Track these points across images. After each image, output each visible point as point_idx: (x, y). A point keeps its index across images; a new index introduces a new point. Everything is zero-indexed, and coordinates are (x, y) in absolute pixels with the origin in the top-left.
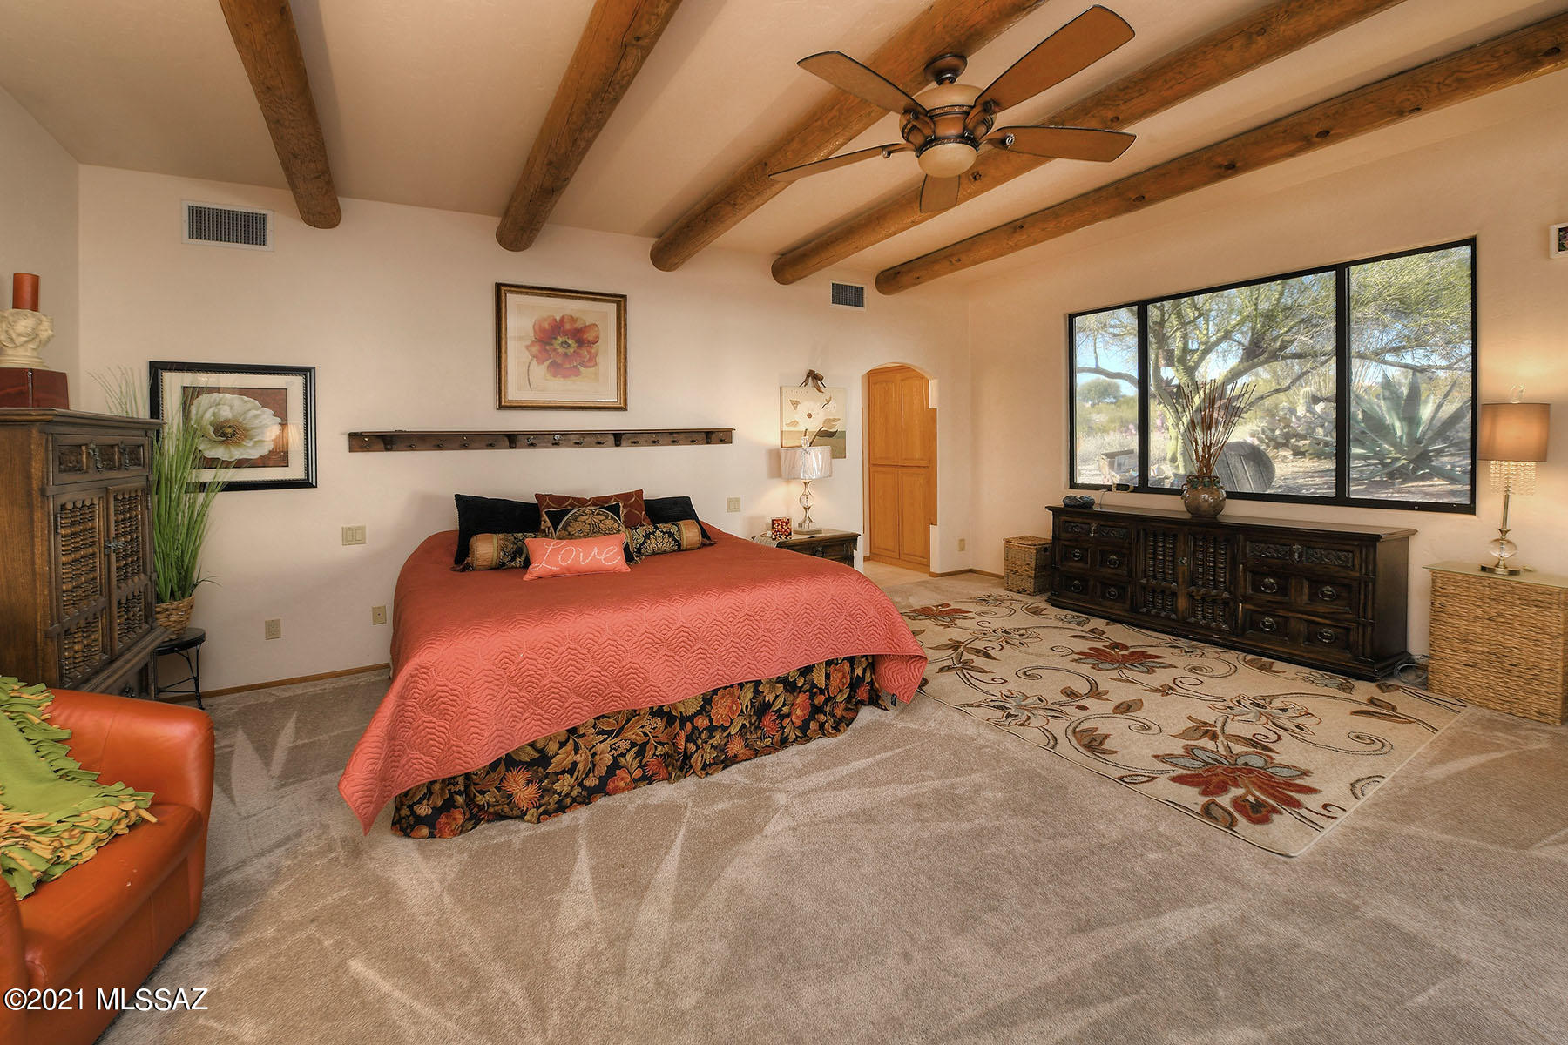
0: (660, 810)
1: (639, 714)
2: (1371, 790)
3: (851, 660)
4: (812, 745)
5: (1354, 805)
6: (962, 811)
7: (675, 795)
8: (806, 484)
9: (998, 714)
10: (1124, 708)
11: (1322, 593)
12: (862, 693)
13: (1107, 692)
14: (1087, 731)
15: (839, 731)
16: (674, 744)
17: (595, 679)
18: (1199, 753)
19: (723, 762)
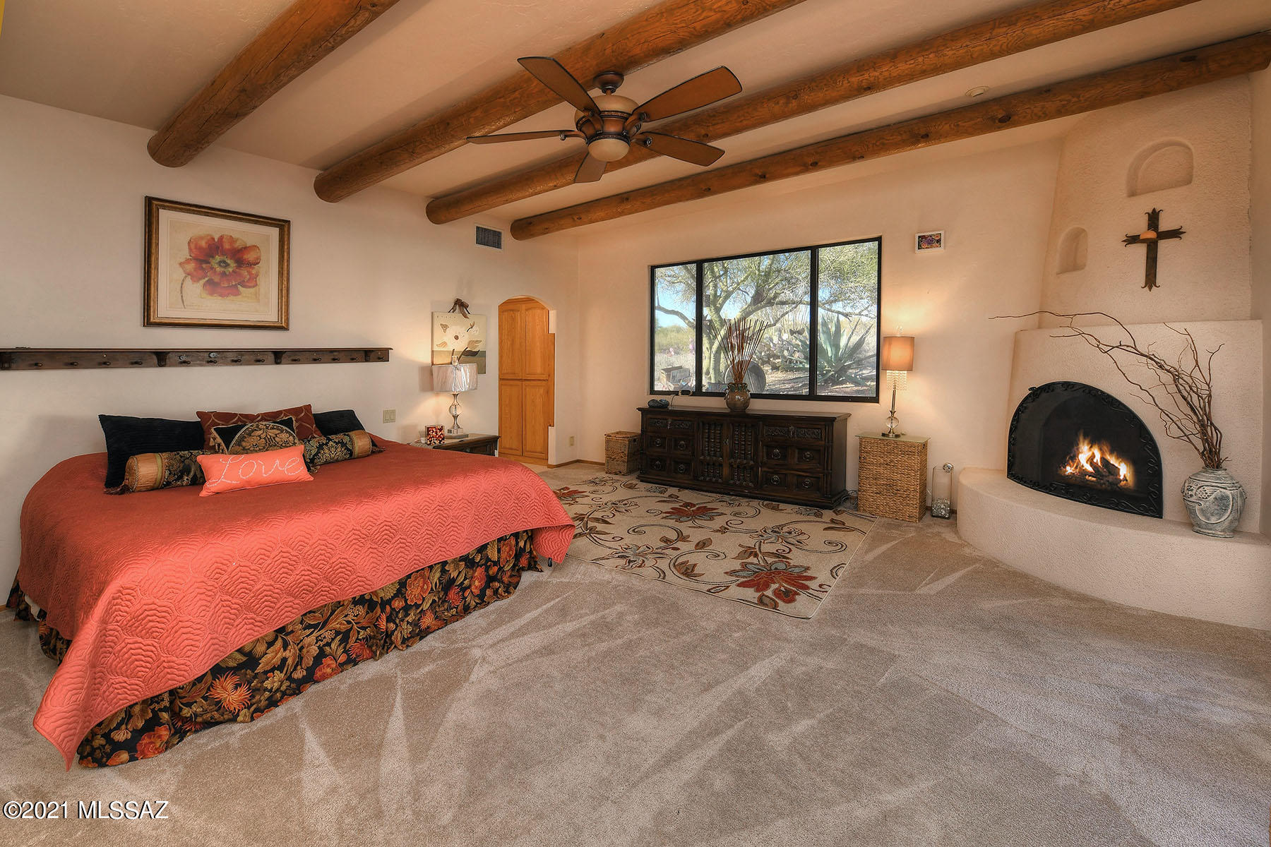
0: (372, 683)
1: (343, 605)
2: (840, 573)
3: (516, 535)
4: (491, 608)
5: (834, 583)
6: (614, 633)
7: (383, 669)
8: (455, 396)
9: (623, 562)
10: (702, 545)
11: (805, 456)
12: (524, 562)
13: (689, 536)
14: (682, 563)
15: (509, 593)
16: (375, 626)
17: (306, 578)
18: (750, 566)
19: (418, 635)
